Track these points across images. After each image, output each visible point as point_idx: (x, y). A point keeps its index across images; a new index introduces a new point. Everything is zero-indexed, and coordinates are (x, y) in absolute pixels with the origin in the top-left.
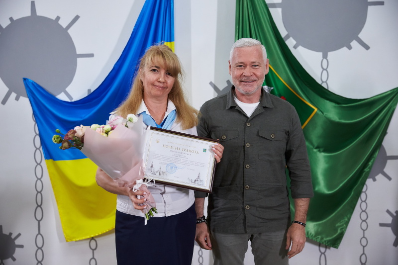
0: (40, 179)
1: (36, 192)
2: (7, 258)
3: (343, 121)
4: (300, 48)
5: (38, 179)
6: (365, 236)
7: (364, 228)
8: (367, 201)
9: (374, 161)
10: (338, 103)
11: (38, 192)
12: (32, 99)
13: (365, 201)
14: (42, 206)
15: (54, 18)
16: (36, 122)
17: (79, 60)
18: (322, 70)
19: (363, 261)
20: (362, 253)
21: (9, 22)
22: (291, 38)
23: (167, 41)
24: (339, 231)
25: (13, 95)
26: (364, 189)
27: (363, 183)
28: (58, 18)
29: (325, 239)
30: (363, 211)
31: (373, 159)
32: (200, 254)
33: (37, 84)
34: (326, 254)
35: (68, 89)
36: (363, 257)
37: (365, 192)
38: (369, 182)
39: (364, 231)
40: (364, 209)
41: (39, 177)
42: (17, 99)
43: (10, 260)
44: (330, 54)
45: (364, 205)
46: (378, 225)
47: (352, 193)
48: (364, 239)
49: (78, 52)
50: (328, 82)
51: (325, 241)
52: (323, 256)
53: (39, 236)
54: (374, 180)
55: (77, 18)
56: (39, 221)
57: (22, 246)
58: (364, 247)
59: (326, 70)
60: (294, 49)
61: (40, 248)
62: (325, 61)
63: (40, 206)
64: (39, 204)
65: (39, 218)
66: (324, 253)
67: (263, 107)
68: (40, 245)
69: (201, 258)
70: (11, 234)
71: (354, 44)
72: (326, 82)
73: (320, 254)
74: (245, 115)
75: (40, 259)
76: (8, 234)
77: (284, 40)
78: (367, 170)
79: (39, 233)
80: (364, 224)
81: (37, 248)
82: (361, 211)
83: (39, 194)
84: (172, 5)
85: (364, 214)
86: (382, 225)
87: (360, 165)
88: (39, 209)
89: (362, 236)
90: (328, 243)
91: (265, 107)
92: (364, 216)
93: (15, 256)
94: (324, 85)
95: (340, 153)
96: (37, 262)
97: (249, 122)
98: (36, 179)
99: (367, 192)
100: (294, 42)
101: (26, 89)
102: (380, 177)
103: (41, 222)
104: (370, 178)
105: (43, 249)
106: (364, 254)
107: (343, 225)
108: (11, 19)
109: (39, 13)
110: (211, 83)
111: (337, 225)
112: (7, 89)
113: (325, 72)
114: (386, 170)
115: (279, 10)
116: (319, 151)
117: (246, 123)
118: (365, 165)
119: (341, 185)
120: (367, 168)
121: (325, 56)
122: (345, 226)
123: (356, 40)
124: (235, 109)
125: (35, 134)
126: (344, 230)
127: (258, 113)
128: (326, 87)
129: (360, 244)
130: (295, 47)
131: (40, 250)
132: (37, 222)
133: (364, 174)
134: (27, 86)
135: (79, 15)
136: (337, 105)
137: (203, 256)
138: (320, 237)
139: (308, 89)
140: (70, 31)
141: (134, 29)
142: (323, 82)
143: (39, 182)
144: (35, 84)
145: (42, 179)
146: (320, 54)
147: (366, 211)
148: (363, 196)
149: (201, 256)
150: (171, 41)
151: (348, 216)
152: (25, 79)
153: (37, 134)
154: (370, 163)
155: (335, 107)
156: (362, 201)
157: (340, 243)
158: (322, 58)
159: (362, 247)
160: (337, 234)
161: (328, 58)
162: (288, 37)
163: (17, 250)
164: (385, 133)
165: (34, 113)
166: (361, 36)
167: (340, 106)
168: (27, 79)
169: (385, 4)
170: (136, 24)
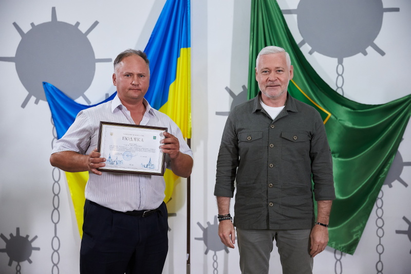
0: (57, 182)
1: (53, 195)
2: (24, 260)
3: (356, 127)
4: (316, 54)
5: (56, 182)
6: (381, 243)
7: (381, 235)
8: (383, 208)
9: (389, 167)
10: (353, 109)
11: (55, 195)
12: (51, 103)
13: (381, 208)
14: (59, 209)
15: (74, 23)
16: (55, 125)
17: (98, 65)
18: (337, 75)
19: (380, 268)
20: (378, 260)
21: (30, 28)
22: (306, 45)
23: (184, 47)
24: (355, 237)
25: (33, 99)
26: (380, 195)
27: (379, 189)
28: (78, 24)
29: (339, 246)
30: (379, 218)
31: (389, 165)
32: (215, 259)
33: (56, 88)
34: (341, 260)
35: (86, 93)
36: (380, 264)
37: (381, 198)
38: (385, 188)
39: (380, 238)
40: (380, 216)
41: (57, 180)
42: (36, 102)
43: (26, 262)
44: (346, 60)
45: (380, 211)
46: (395, 232)
47: (368, 199)
48: (380, 246)
49: (97, 57)
50: (343, 87)
51: (340, 247)
52: (338, 262)
53: (56, 239)
54: (391, 186)
55: (96, 23)
56: (56, 224)
57: (38, 249)
58: (380, 254)
59: (341, 75)
60: (309, 55)
61: (56, 251)
62: (340, 66)
63: (57, 209)
64: (56, 206)
65: (55, 221)
66: (339, 260)
67: (288, 111)
68: (56, 248)
69: (215, 263)
70: (28, 236)
71: (370, 49)
72: (341, 88)
73: (335, 260)
74: (269, 118)
75: (56, 262)
76: (25, 236)
77: (299, 46)
78: (382, 176)
79: (56, 236)
80: (380, 230)
81: (53, 251)
82: (377, 217)
83: (56, 197)
84: (188, 12)
85: (380, 221)
86: (398, 232)
87: (375, 171)
88: (56, 211)
89: (378, 243)
90: (343, 248)
91: (289, 111)
92: (380, 223)
93: (31, 258)
94: (340, 92)
95: (355, 159)
96: (53, 265)
97: (273, 124)
98: (54, 182)
99: (383, 199)
100: (310, 48)
101: (46, 93)
102: (396, 183)
103: (57, 225)
104: (386, 184)
105: (59, 251)
106: (380, 261)
107: (357, 231)
108: (32, 24)
109: (60, 18)
110: (227, 88)
111: (352, 231)
112: (26, 93)
113: (340, 78)
114: (402, 176)
115: (295, 16)
116: (334, 156)
117: (270, 125)
118: (380, 171)
119: (356, 191)
120: (383, 174)
121: (340, 62)
122: (360, 232)
123: (371, 46)
124: (260, 112)
125: (53, 137)
126: (359, 236)
127: (282, 116)
128: (341, 94)
129: (376, 251)
130: (311, 53)
131: (56, 253)
132: (54, 225)
133: (379, 180)
134: (46, 90)
135: (98, 21)
136: (352, 111)
137: (217, 261)
138: (334, 243)
139: (323, 94)
140: (89, 37)
141: (152, 35)
142: (338, 88)
143: (56, 185)
144: (54, 88)
145: (59, 182)
146: (336, 60)
147: (383, 217)
148: (379, 202)
149: (215, 261)
150: (187, 47)
151: (364, 222)
152: (44, 83)
153: (55, 138)
154: (386, 169)
155: (350, 112)
156: (378, 208)
157: (355, 249)
158: (337, 64)
159: (378, 255)
160: (352, 240)
161: (343, 64)
162: (303, 43)
163: (34, 252)
164: (400, 139)
165: (53, 117)
166: (376, 42)
167: (355, 112)
168: (47, 83)
169: (400, 10)
170: (154, 30)
